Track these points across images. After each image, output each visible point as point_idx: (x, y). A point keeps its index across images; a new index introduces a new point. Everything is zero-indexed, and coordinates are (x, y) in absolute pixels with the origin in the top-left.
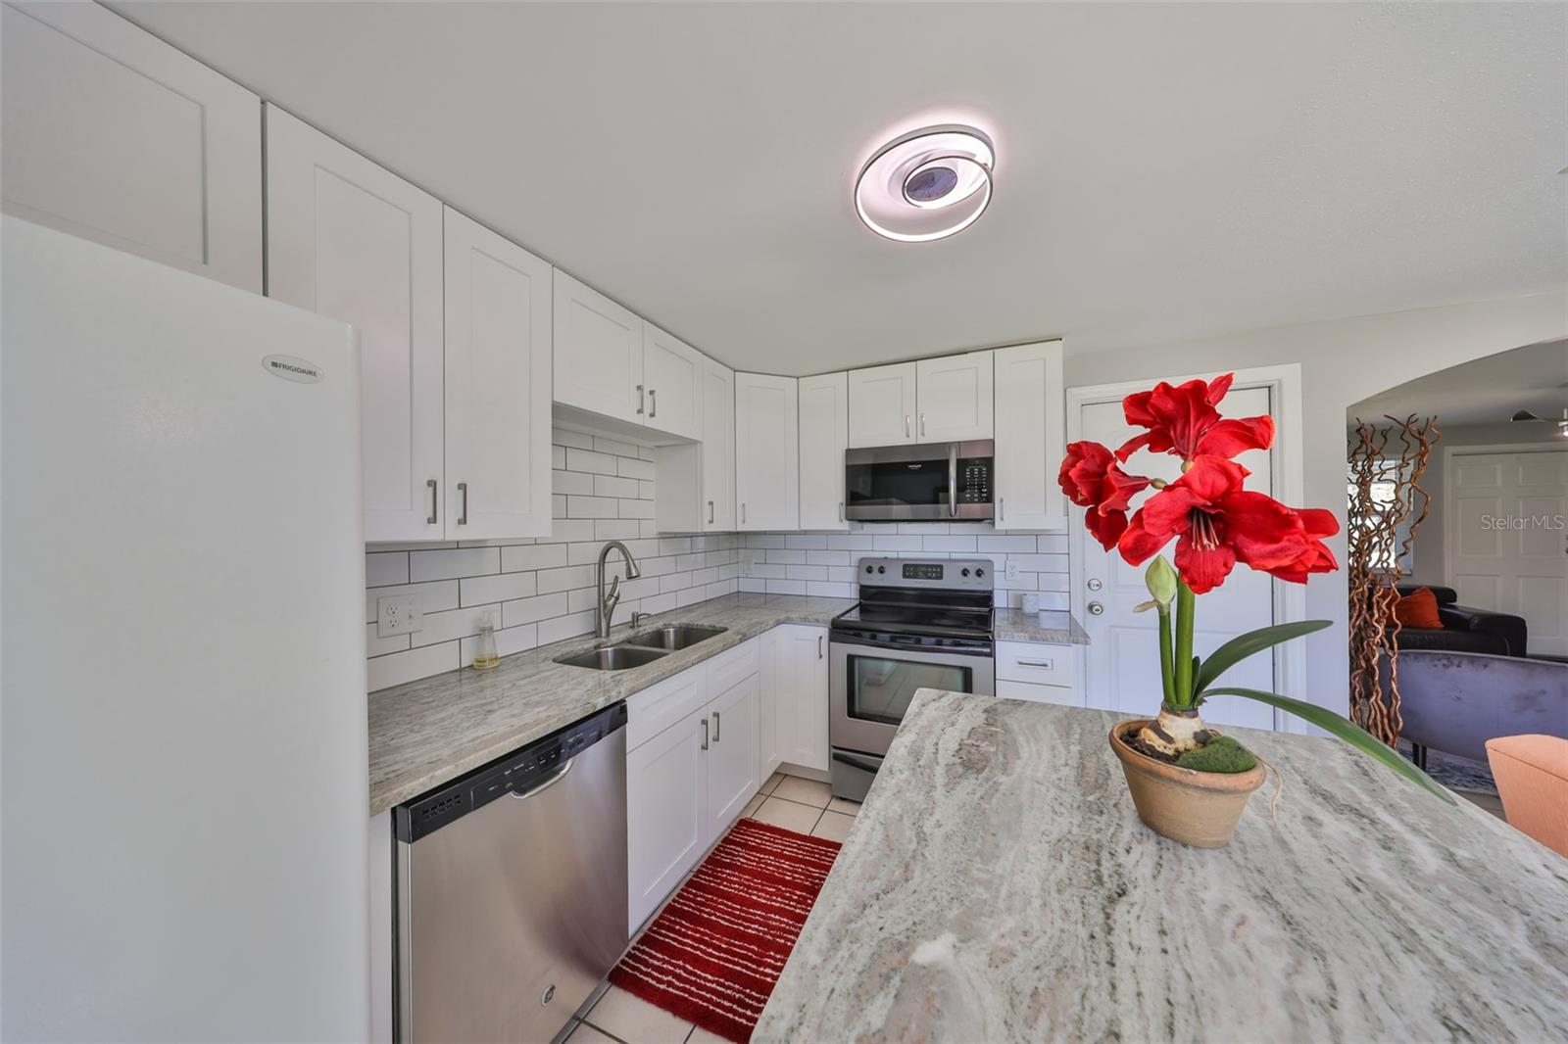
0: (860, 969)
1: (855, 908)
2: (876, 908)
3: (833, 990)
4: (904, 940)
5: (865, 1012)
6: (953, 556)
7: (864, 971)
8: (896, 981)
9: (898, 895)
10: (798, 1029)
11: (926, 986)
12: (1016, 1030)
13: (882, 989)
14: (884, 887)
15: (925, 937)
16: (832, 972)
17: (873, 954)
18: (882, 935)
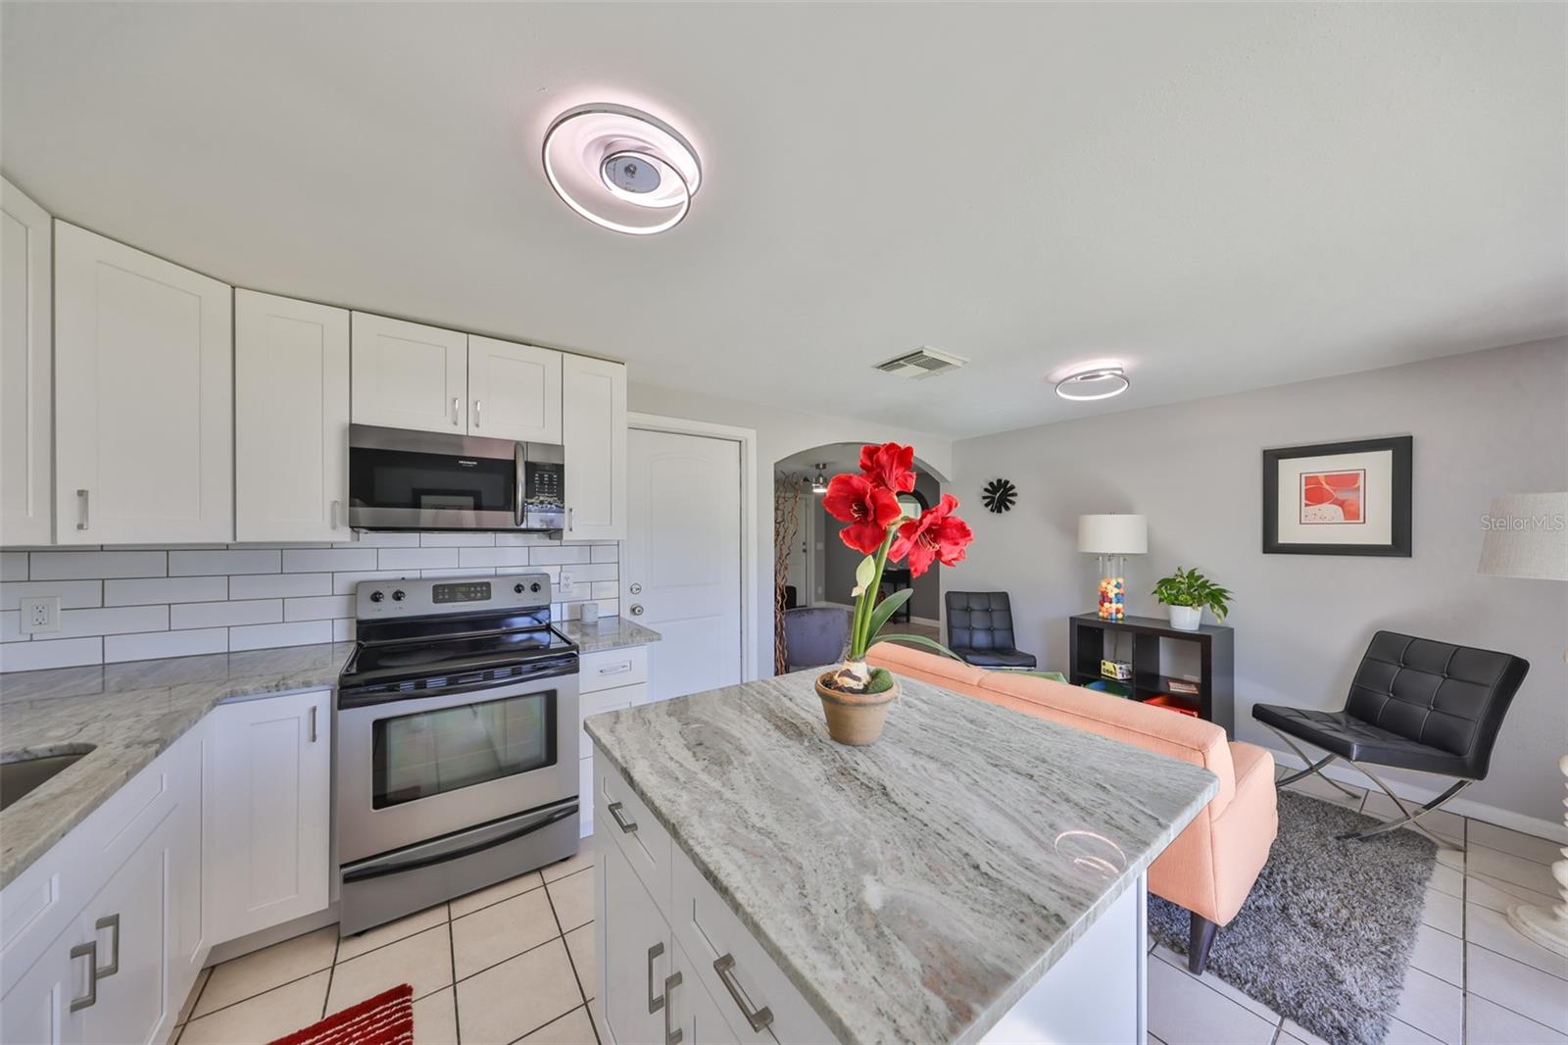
0: (865, 948)
1: (804, 916)
2: (813, 903)
3: (874, 978)
4: (855, 904)
5: (904, 966)
6: (500, 571)
7: (868, 946)
8: (887, 931)
9: (811, 882)
10: (898, 1026)
11: (899, 916)
12: (949, 892)
13: (889, 944)
14: (797, 886)
15: (859, 891)
16: (857, 969)
17: (856, 931)
18: (842, 914)
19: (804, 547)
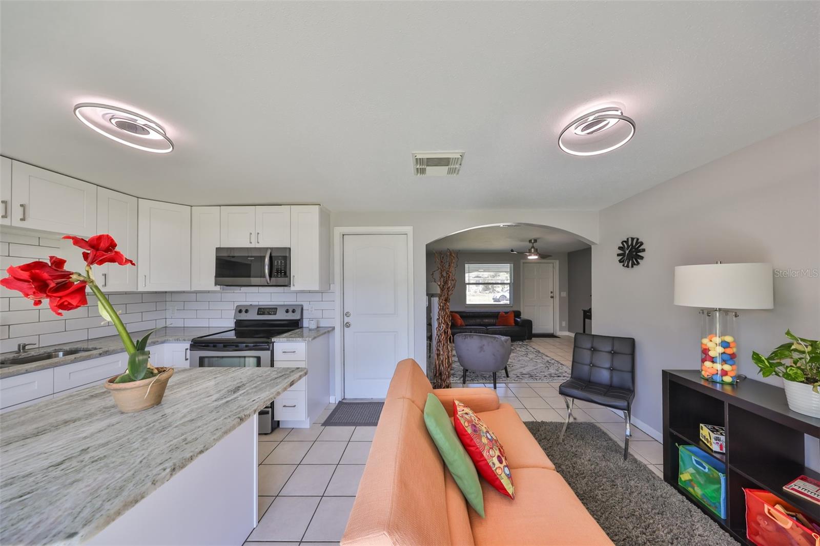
19: (552, 295)
